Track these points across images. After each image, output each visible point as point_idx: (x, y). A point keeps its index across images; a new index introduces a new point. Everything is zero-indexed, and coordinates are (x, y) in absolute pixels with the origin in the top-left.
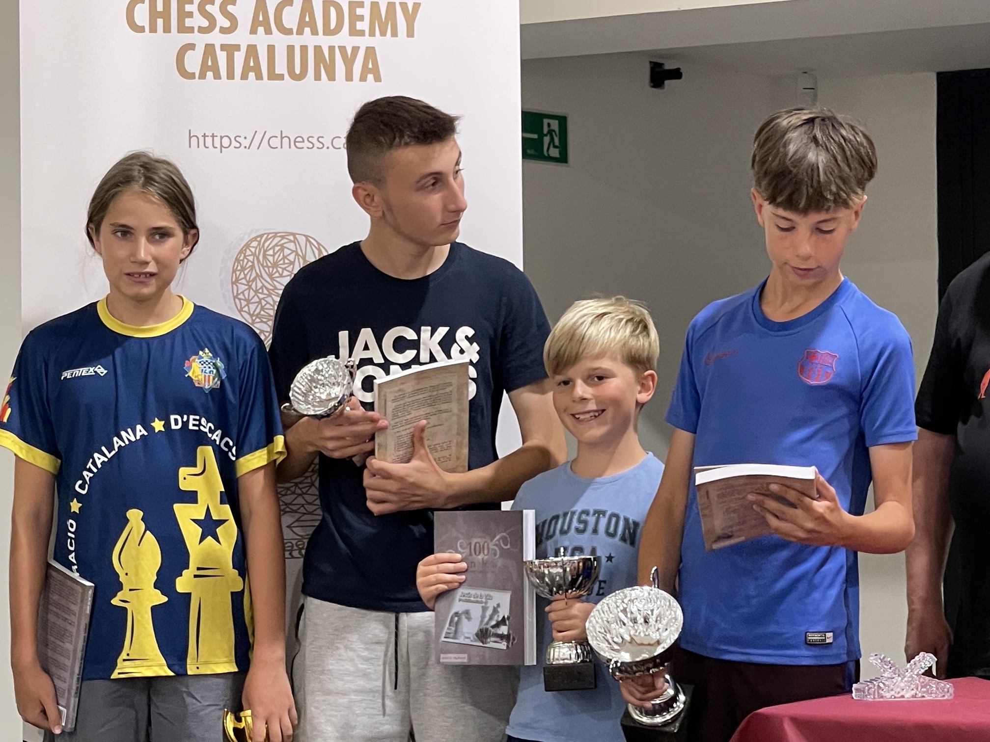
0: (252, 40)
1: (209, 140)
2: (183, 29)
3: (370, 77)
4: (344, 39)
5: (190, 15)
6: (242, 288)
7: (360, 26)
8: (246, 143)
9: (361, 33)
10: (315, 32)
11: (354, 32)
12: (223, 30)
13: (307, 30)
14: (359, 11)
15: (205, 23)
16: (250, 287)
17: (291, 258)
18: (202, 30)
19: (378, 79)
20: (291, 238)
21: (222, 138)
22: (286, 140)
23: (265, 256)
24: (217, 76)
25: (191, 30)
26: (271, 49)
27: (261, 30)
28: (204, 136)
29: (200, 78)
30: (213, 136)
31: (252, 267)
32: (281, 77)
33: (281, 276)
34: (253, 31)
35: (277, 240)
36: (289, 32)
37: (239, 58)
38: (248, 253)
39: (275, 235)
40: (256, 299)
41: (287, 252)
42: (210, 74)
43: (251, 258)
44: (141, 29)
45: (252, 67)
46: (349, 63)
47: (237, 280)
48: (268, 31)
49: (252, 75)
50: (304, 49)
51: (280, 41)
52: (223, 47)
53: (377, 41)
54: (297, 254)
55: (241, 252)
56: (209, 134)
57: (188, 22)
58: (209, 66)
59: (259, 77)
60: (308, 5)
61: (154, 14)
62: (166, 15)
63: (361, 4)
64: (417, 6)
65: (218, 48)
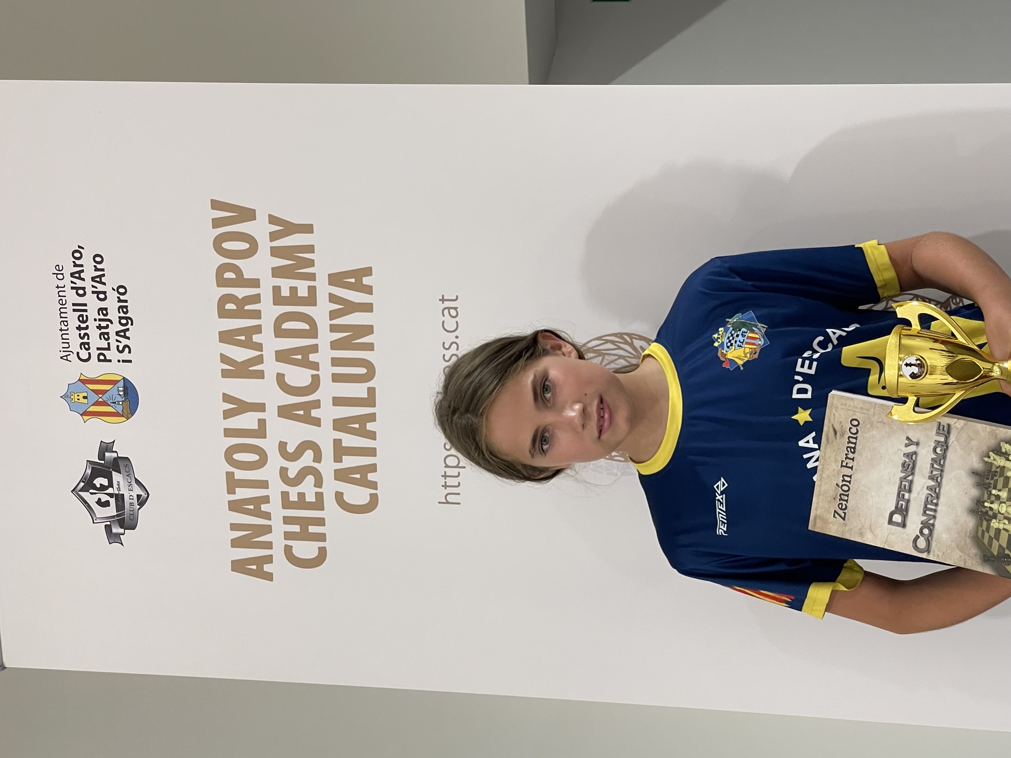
0: (327, 423)
1: (450, 482)
2: (319, 504)
3: (366, 281)
4: (321, 312)
5: (301, 495)
7: (303, 292)
9: (312, 290)
10: (314, 349)
11: (311, 300)
12: (318, 458)
14: (285, 293)
15: (310, 479)
18: (319, 483)
19: (368, 271)
21: (447, 466)
24: (373, 468)
26: (338, 401)
27: (314, 413)
28: (445, 486)
29: (376, 488)
30: (445, 476)
32: (372, 391)
34: (317, 422)
36: (316, 380)
37: (350, 440)
44: (323, 551)
45: (361, 426)
46: (350, 307)
48: (317, 404)
49: (370, 426)
50: (335, 362)
51: (327, 391)
52: (337, 459)
53: (322, 268)
56: (442, 481)
57: (310, 498)
58: (361, 477)
59: (372, 417)
60: (282, 356)
61: (304, 536)
62: (305, 522)
63: (277, 290)
64: (273, 220)
65: (339, 466)
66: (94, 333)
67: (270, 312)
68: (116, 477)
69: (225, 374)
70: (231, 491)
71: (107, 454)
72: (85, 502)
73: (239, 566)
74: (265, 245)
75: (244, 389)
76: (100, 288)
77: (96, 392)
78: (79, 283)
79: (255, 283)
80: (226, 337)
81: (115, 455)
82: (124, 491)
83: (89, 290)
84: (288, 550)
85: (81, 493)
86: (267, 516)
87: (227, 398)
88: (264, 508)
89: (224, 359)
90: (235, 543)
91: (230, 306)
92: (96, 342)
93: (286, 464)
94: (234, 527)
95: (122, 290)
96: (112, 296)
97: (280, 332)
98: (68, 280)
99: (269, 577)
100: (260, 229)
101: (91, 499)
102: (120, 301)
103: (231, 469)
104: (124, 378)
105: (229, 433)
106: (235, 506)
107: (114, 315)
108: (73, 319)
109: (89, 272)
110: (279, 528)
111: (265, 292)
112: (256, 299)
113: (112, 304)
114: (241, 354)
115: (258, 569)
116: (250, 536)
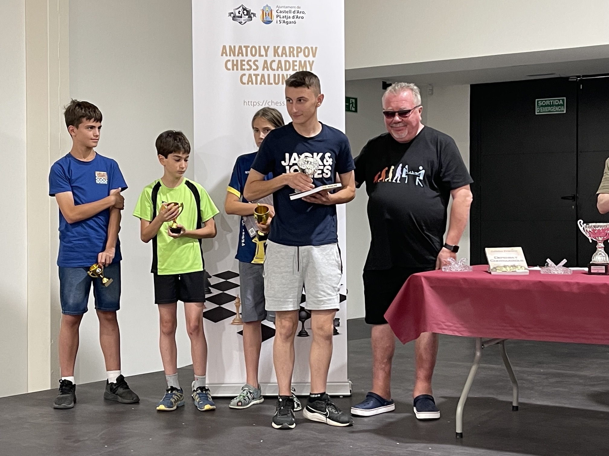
0: (263, 72)
1: (250, 103)
2: (242, 69)
5: (244, 65)
7: (296, 68)
8: (261, 104)
10: (282, 70)
12: (254, 70)
13: (280, 69)
14: (295, 63)
15: (249, 67)
18: (248, 70)
21: (254, 102)
22: (273, 103)
24: (252, 84)
25: (244, 70)
26: (269, 75)
27: (266, 69)
28: (249, 102)
29: (247, 84)
30: (251, 102)
32: (272, 84)
34: (263, 70)
36: (274, 70)
37: (259, 78)
42: (250, 83)
44: (229, 70)
45: (263, 81)
48: (268, 70)
49: (263, 83)
50: (279, 75)
51: (272, 73)
52: (254, 75)
56: (250, 101)
57: (244, 67)
58: (250, 80)
59: (265, 84)
60: (280, 62)
61: (233, 65)
62: (237, 65)
63: (296, 61)
64: (313, 62)
65: (252, 75)
66: (284, 14)
67: (291, 59)
68: (247, 17)
69: (275, 47)
70: (244, 47)
71: (252, 15)
72: (240, 7)
73: (224, 47)
74: (307, 59)
75: (271, 52)
76: (295, 17)
77: (269, 14)
78: (296, 12)
79: (297, 56)
80: (284, 48)
81: (252, 17)
82: (243, 18)
83: (294, 14)
84: (229, 61)
85: (241, 7)
86: (238, 55)
87: (268, 47)
88: (240, 55)
89: (278, 47)
90: (230, 47)
91: (292, 49)
92: (282, 15)
93: (252, 61)
94: (234, 47)
95: (295, 23)
96: (293, 20)
97: (286, 61)
98: (297, 9)
99: (222, 55)
100: (311, 58)
101: (241, 9)
102: (292, 22)
103: (250, 47)
104: (272, 21)
105: (260, 47)
106: (240, 47)
107: (289, 20)
108: (287, 10)
109: (299, 15)
110: (235, 58)
111: (295, 59)
112: (294, 56)
113: (291, 20)
114: (280, 51)
115: (224, 52)
116: (232, 51)
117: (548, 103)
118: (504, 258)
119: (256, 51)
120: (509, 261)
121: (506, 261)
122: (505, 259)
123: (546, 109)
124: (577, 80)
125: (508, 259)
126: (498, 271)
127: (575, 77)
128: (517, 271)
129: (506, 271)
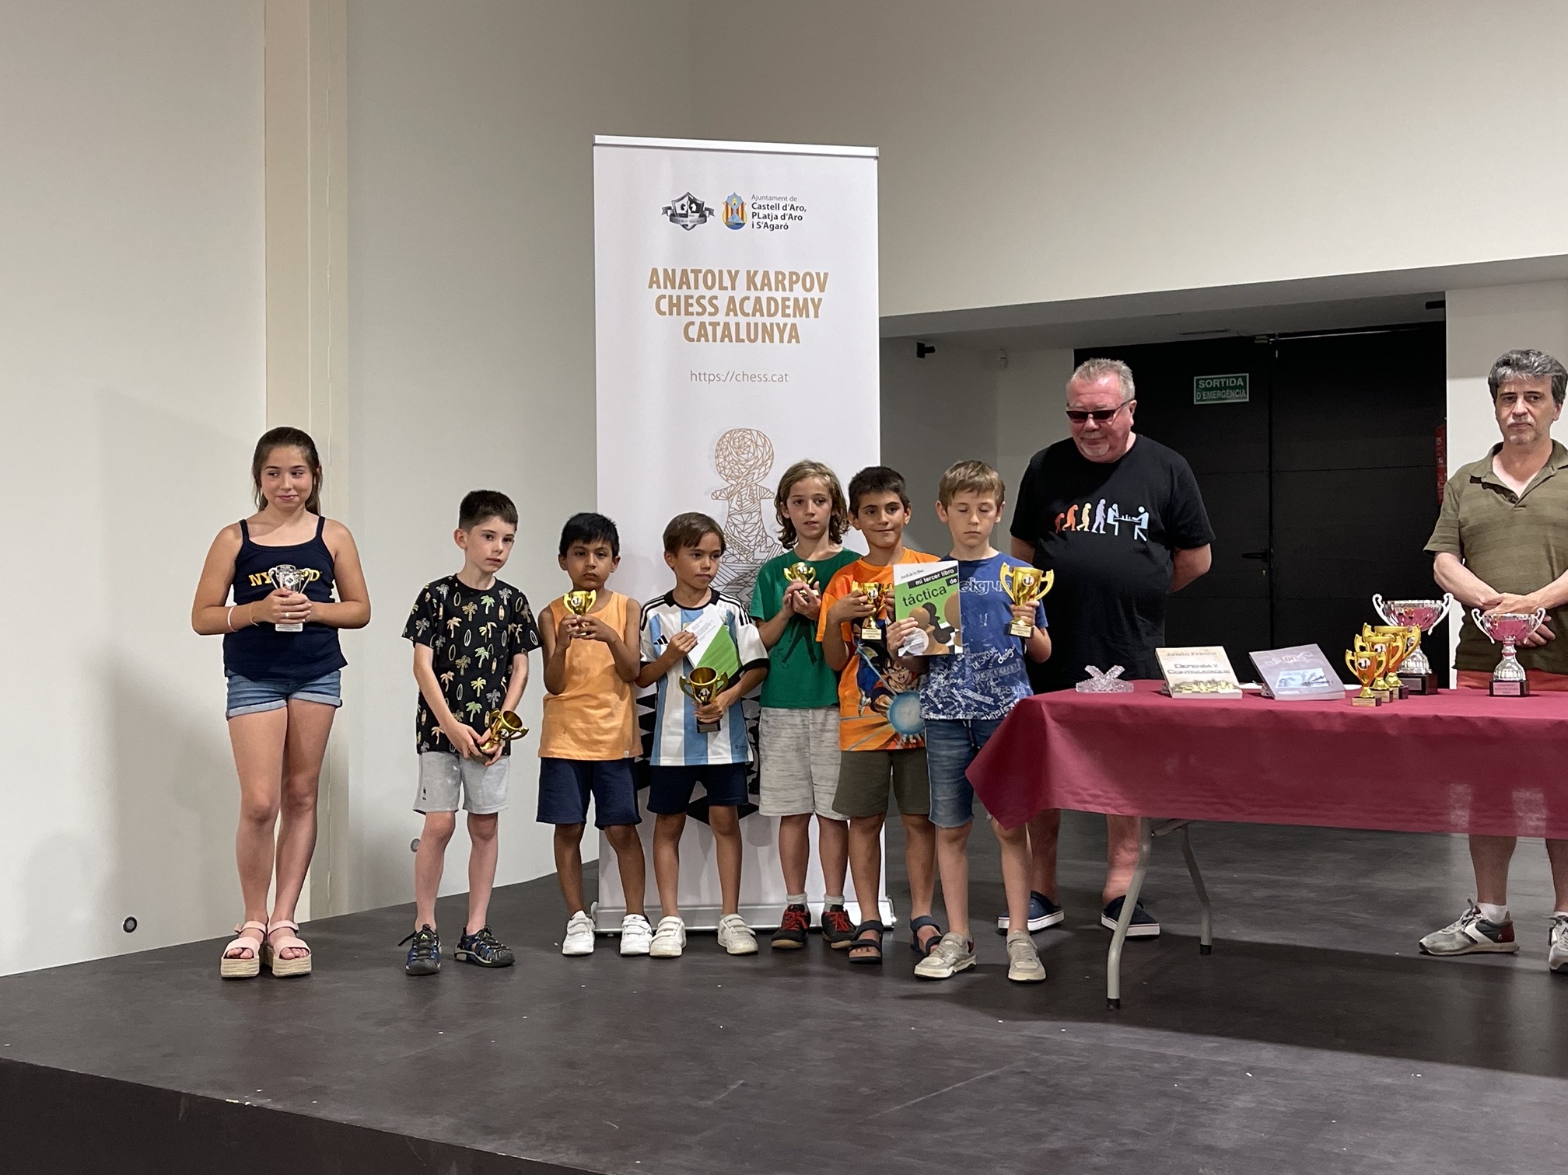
0: (727, 319)
1: (702, 376)
2: (687, 313)
3: (794, 340)
4: (779, 319)
5: (692, 305)
6: (721, 460)
7: (787, 311)
8: (723, 378)
9: (789, 316)
10: (762, 315)
11: (784, 315)
12: (710, 314)
13: (758, 314)
14: (787, 303)
15: (700, 310)
16: (725, 460)
17: (749, 443)
18: (698, 314)
19: (798, 341)
20: (749, 432)
21: (709, 375)
22: (746, 376)
23: (734, 443)
24: (707, 340)
25: (692, 314)
26: (737, 325)
27: (732, 313)
28: (700, 374)
30: (705, 374)
31: (727, 448)
32: (743, 341)
33: (743, 453)
34: (727, 314)
35: (741, 433)
36: (748, 315)
37: (719, 330)
38: (725, 440)
39: (740, 430)
40: (729, 466)
41: (746, 440)
42: (703, 339)
43: (726, 443)
44: (664, 313)
45: (726, 335)
46: (782, 333)
47: (718, 456)
48: (736, 315)
49: (726, 339)
50: (756, 325)
51: (743, 320)
52: (710, 324)
53: (797, 320)
54: (752, 441)
55: (720, 440)
56: (702, 373)
58: (702, 334)
59: (731, 341)
60: (758, 300)
61: (671, 305)
62: (678, 305)
63: (788, 299)
64: (820, 300)
65: (707, 324)
66: (766, 212)
67: (779, 295)
68: (697, 215)
69: (748, 272)
70: (692, 271)
71: (707, 212)
72: (683, 198)
73: (655, 272)
74: (809, 295)
75: (741, 281)
76: (787, 217)
77: (738, 210)
78: (788, 208)
79: (791, 290)
80: (766, 274)
81: (707, 215)
82: (689, 218)
83: (786, 212)
84: (664, 297)
85: (687, 197)
86: (680, 287)
87: (737, 272)
88: (685, 286)
89: (756, 272)
90: (666, 271)
91: (780, 277)
92: (762, 212)
93: (707, 298)
94: (674, 271)
95: (786, 227)
96: (783, 223)
97: (769, 299)
98: (789, 203)
99: (651, 287)
100: (815, 293)
101: (685, 201)
102: (781, 226)
103: (703, 272)
104: (745, 224)
105: (721, 272)
106: (684, 272)
107: (775, 222)
108: (772, 203)
109: (794, 213)
110: (675, 293)
111: (787, 294)
112: (784, 289)
113: (779, 222)
114: (758, 280)
115: (654, 281)
116: (670, 278)
117: (1215, 383)
118: (1193, 667)
119: (713, 278)
120: (1204, 672)
121: (1198, 672)
122: (1195, 670)
123: (1212, 394)
124: (1269, 341)
125: (1201, 670)
126: (1184, 692)
127: (1265, 337)
128: (1220, 691)
129: (1199, 692)
